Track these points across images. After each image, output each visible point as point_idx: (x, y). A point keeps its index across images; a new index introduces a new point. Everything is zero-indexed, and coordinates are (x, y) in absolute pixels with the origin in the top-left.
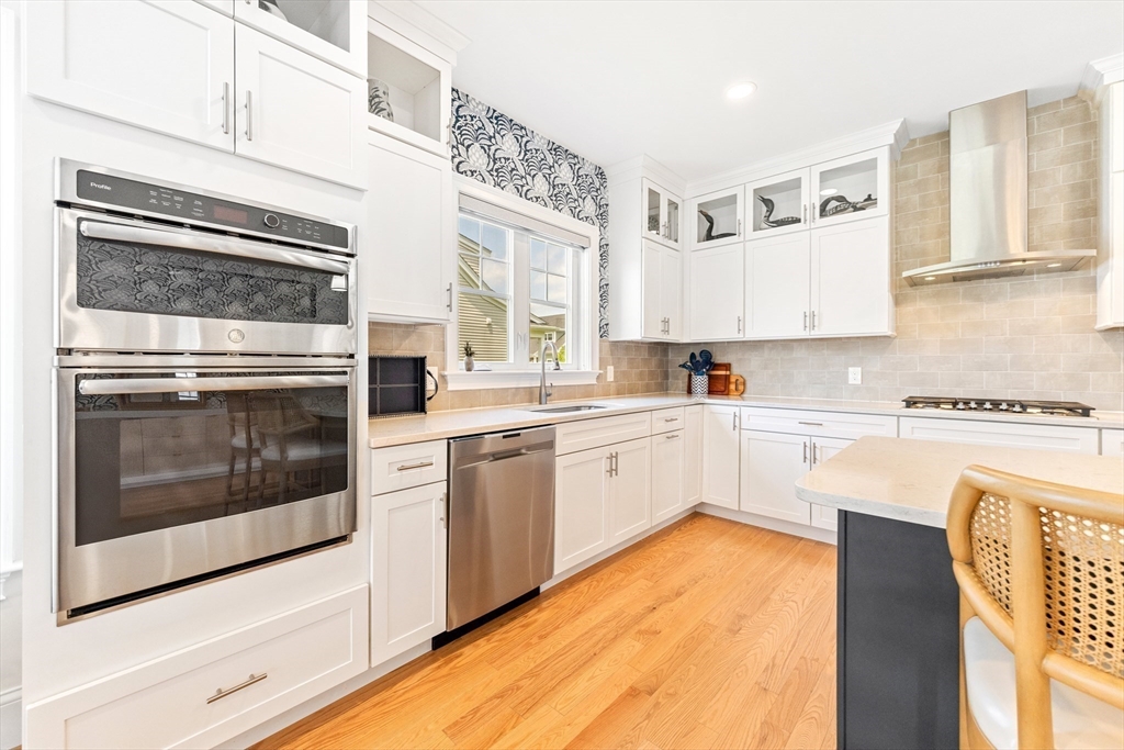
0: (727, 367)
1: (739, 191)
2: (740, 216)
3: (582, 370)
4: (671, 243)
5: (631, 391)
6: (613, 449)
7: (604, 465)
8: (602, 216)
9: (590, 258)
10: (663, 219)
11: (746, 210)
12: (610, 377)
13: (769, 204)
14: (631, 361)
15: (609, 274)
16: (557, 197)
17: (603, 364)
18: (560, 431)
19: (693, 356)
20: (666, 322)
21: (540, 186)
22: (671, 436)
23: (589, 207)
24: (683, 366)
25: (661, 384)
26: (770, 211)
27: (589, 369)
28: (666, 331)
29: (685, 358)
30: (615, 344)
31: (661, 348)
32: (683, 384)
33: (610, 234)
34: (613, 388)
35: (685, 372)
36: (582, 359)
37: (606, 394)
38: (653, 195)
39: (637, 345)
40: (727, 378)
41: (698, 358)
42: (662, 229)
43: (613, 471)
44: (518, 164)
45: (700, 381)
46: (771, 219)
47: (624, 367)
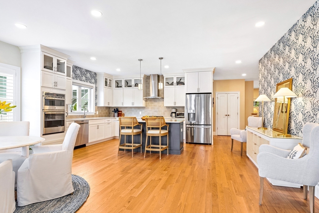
0: (121, 111)
1: (122, 79)
2: (122, 84)
3: (92, 112)
4: (110, 88)
5: (102, 116)
6: (98, 125)
7: (97, 127)
8: (96, 82)
9: (93, 91)
10: (108, 83)
11: (123, 84)
12: (97, 113)
13: (127, 83)
14: (102, 111)
15: (97, 93)
16: (87, 79)
17: (96, 111)
18: (89, 121)
19: (115, 109)
20: (109, 103)
21: (84, 78)
22: (109, 124)
23: (93, 81)
24: (113, 111)
25: (108, 115)
26: (128, 84)
27: (93, 112)
28: (109, 105)
29: (113, 110)
30: (98, 107)
31: (109, 108)
32: (113, 115)
33: (97, 85)
34: (98, 116)
35: (114, 113)
36: (91, 109)
37: (97, 117)
38: (106, 79)
39: (103, 107)
40: (121, 114)
41: (116, 110)
42: (108, 85)
43: (98, 128)
44: (80, 75)
45: (116, 114)
46: (128, 85)
47: (100, 111)
